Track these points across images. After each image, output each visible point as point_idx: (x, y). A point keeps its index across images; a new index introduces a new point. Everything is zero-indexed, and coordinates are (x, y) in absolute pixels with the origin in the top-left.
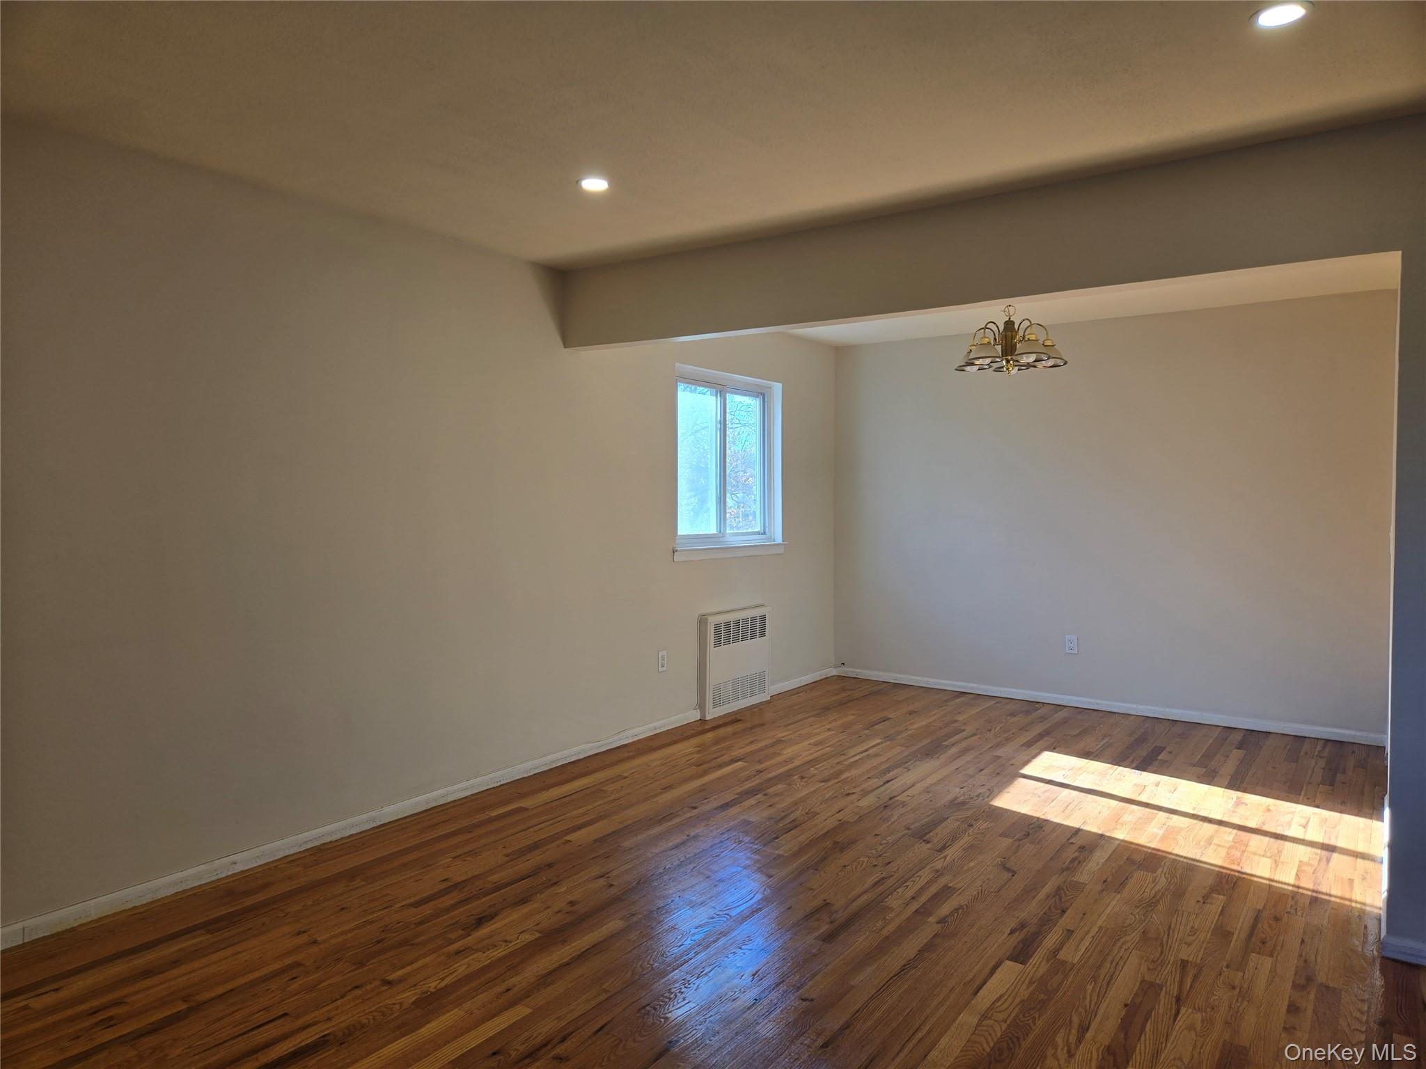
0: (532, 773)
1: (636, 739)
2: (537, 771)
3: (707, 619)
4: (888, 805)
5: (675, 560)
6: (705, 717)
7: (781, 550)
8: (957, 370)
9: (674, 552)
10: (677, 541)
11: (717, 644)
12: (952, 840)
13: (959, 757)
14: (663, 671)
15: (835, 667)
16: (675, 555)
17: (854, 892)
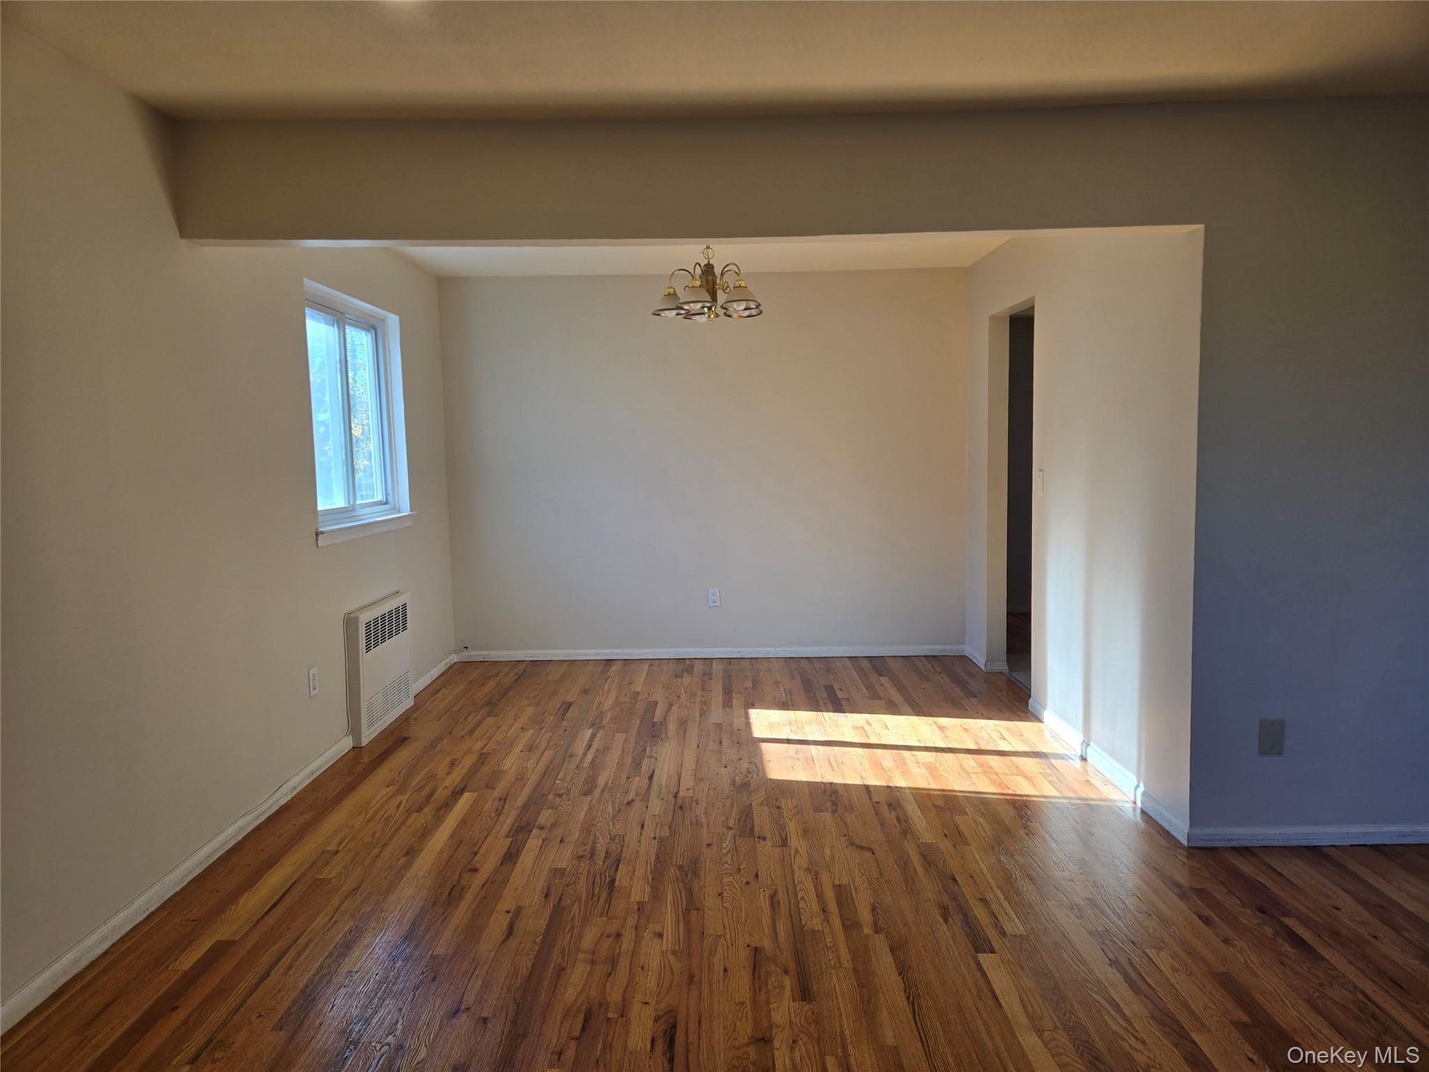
0: (185, 883)
1: (295, 792)
2: (191, 877)
3: (357, 618)
4: (680, 807)
5: (319, 545)
6: (361, 744)
7: (410, 523)
8: (654, 314)
9: (317, 534)
10: (320, 518)
11: (368, 649)
12: (783, 831)
13: (685, 732)
14: (316, 695)
15: (456, 651)
16: (319, 539)
17: (764, 924)
